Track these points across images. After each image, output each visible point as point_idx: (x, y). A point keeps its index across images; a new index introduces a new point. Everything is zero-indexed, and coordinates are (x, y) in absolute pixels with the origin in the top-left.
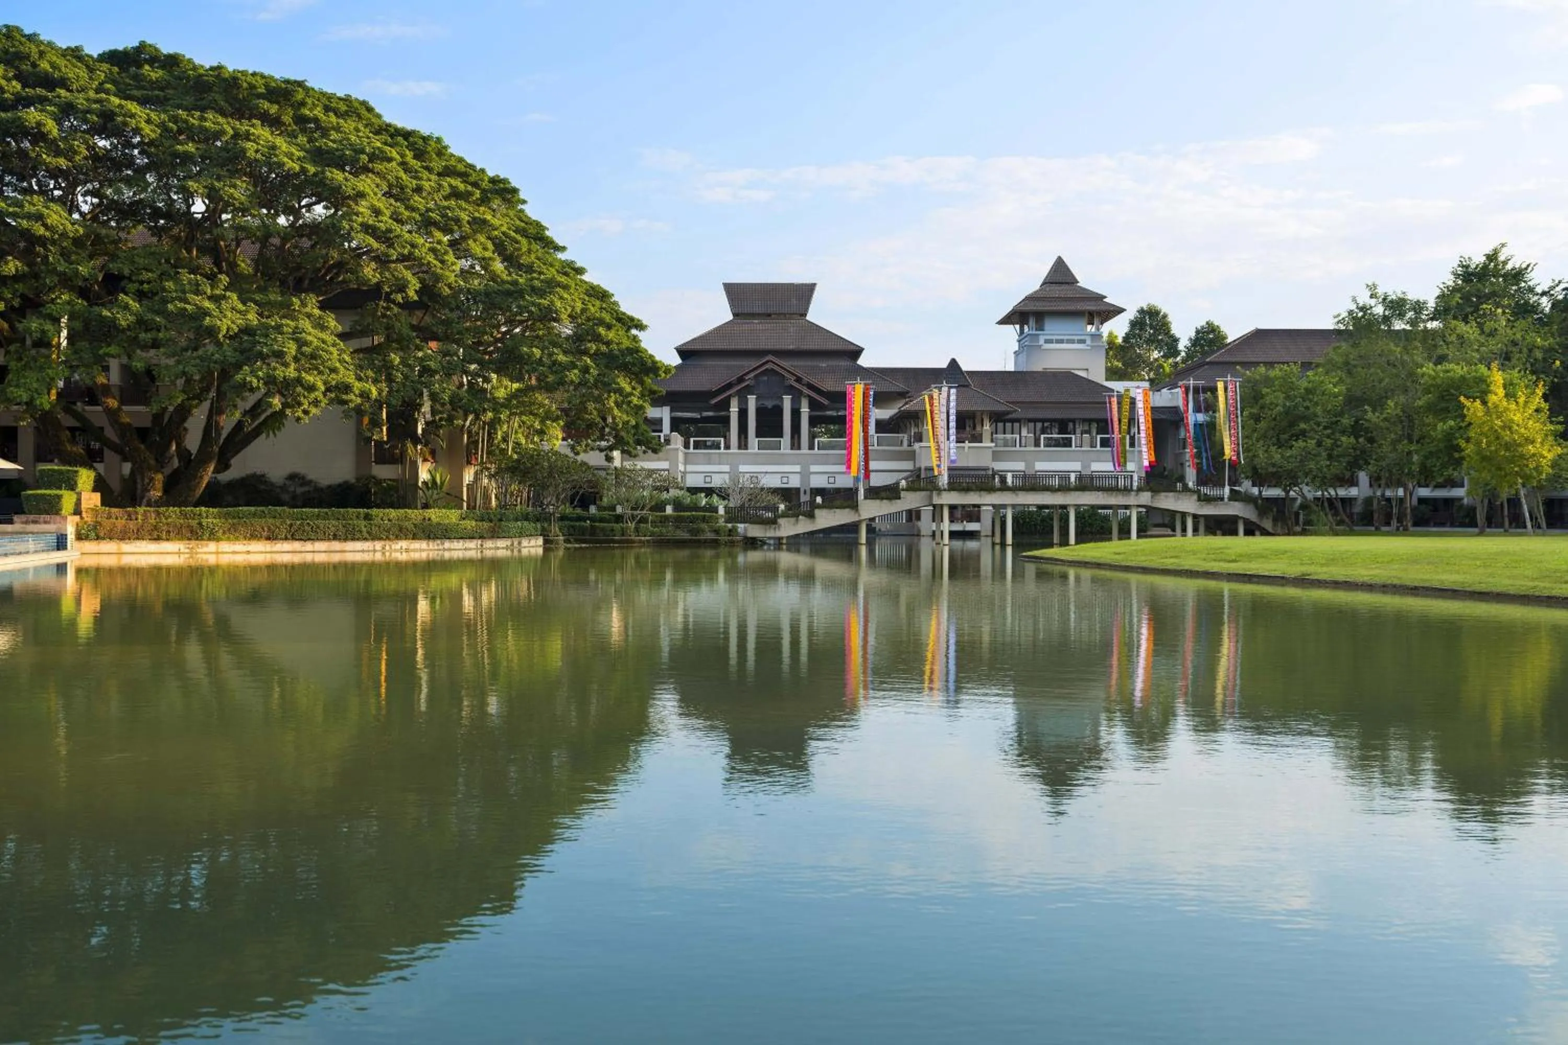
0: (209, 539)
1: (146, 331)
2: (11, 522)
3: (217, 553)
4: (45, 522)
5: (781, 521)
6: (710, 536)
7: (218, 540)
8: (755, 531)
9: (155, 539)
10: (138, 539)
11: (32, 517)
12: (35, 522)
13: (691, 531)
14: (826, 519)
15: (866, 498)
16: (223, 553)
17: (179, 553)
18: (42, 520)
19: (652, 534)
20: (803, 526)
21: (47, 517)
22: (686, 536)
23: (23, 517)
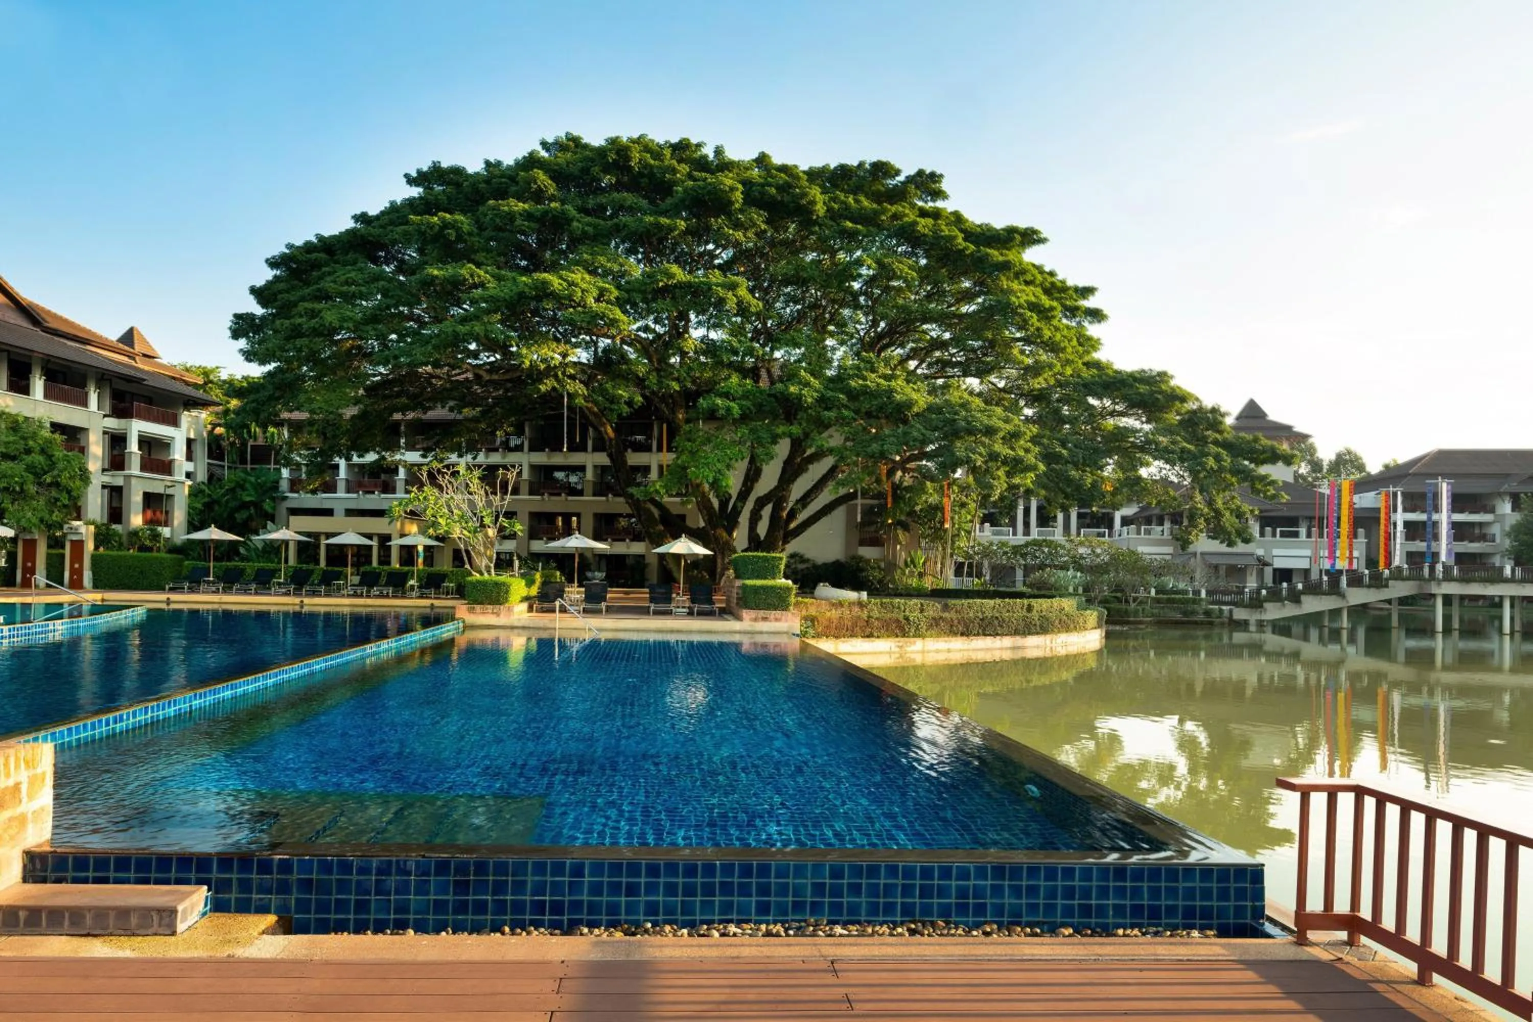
0: (914, 636)
1: (828, 409)
2: (739, 618)
3: (923, 652)
4: (777, 620)
5: (1266, 605)
6: (1201, 617)
7: (923, 637)
8: (1240, 614)
9: (868, 636)
10: (852, 636)
11: (762, 613)
12: (765, 619)
13: (1185, 614)
14: (1311, 604)
15: (1348, 585)
16: (928, 652)
17: (890, 653)
18: (772, 617)
19: (1153, 615)
20: (1289, 610)
21: (778, 613)
22: (1178, 616)
23: (753, 614)
